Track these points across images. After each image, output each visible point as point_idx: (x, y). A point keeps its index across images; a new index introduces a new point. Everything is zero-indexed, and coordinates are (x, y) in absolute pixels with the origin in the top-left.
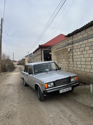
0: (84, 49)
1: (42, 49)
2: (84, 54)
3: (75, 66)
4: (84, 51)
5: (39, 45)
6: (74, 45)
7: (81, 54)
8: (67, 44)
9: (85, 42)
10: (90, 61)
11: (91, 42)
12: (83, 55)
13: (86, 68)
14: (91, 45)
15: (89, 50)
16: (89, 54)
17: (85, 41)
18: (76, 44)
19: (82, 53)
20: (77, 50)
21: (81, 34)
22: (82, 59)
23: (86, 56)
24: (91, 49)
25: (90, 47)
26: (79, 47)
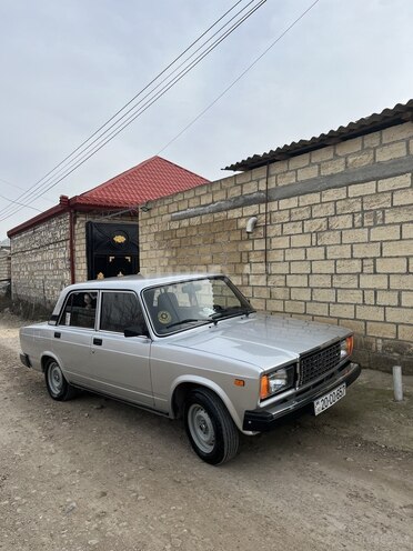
0: (325, 224)
1: (76, 217)
2: (325, 246)
3: (280, 293)
4: (327, 234)
5: (63, 199)
6: (273, 206)
7: (311, 246)
8: (237, 198)
9: (331, 195)
10: (358, 274)
11: (361, 197)
12: (322, 249)
13: (336, 303)
14: (363, 211)
15: (354, 227)
16: (352, 244)
17: (331, 192)
18: (284, 204)
19: (314, 240)
20: (288, 229)
21: (311, 164)
22: (316, 267)
23: (333, 253)
24: (363, 227)
25: (357, 219)
26: (300, 217)
